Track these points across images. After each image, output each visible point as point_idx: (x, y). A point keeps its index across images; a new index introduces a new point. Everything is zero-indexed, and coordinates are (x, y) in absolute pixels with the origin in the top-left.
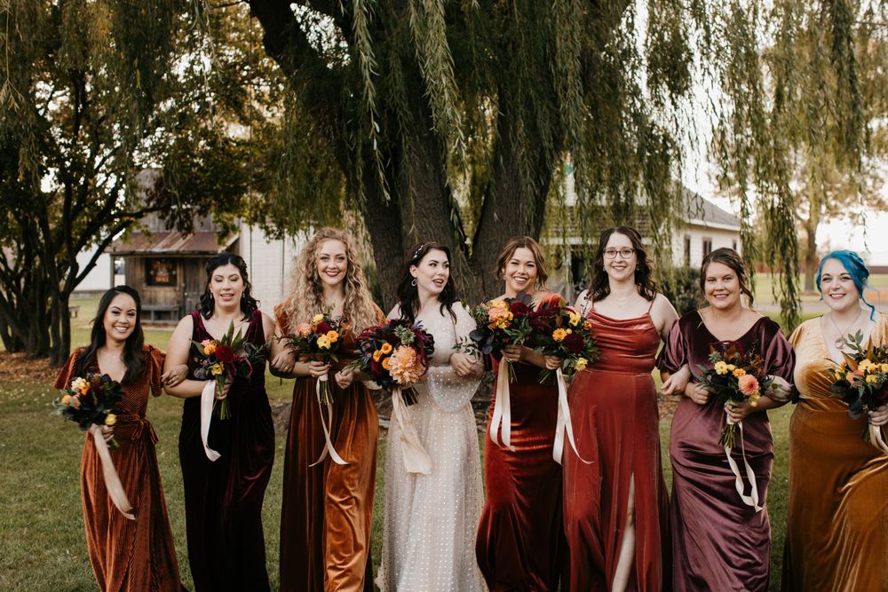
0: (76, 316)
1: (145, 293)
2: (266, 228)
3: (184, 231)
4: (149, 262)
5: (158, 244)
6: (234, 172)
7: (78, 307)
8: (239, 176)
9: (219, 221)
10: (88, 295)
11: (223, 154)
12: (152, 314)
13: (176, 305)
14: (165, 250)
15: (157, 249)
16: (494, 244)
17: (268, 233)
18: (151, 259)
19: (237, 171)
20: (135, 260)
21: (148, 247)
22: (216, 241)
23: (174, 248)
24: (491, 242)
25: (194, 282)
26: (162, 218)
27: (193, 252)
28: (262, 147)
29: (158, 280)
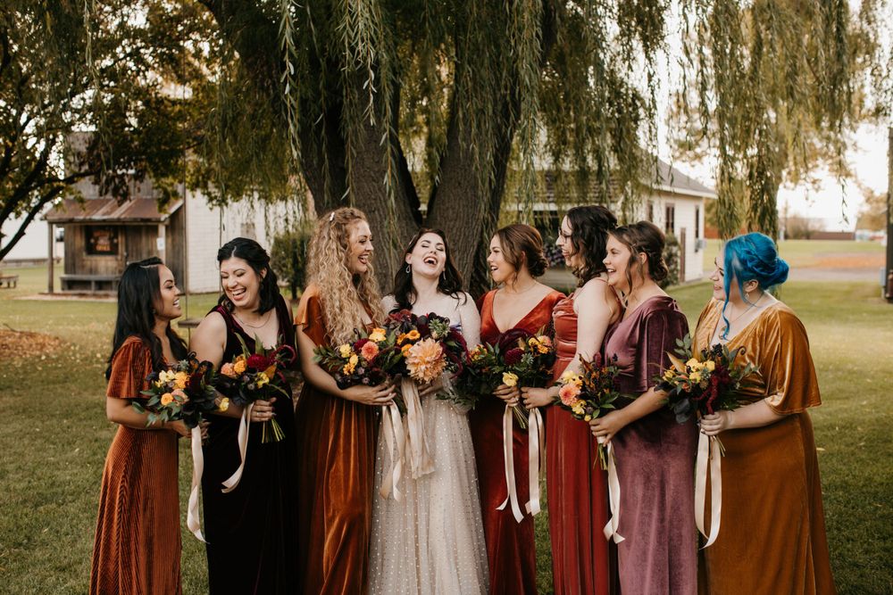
0: (15, 286)
1: (85, 263)
2: (209, 194)
3: (119, 198)
4: (90, 230)
5: (98, 210)
6: (169, 134)
7: (17, 276)
8: (176, 137)
9: (159, 187)
10: (31, 264)
11: (159, 114)
12: (93, 284)
13: (117, 275)
14: (105, 217)
15: (97, 216)
16: (451, 212)
17: (211, 200)
18: (91, 226)
19: (173, 133)
20: (75, 227)
21: (88, 214)
22: (157, 208)
23: (115, 215)
24: (448, 208)
25: (137, 250)
26: (96, 182)
27: (135, 220)
28: (201, 108)
29: (99, 248)
